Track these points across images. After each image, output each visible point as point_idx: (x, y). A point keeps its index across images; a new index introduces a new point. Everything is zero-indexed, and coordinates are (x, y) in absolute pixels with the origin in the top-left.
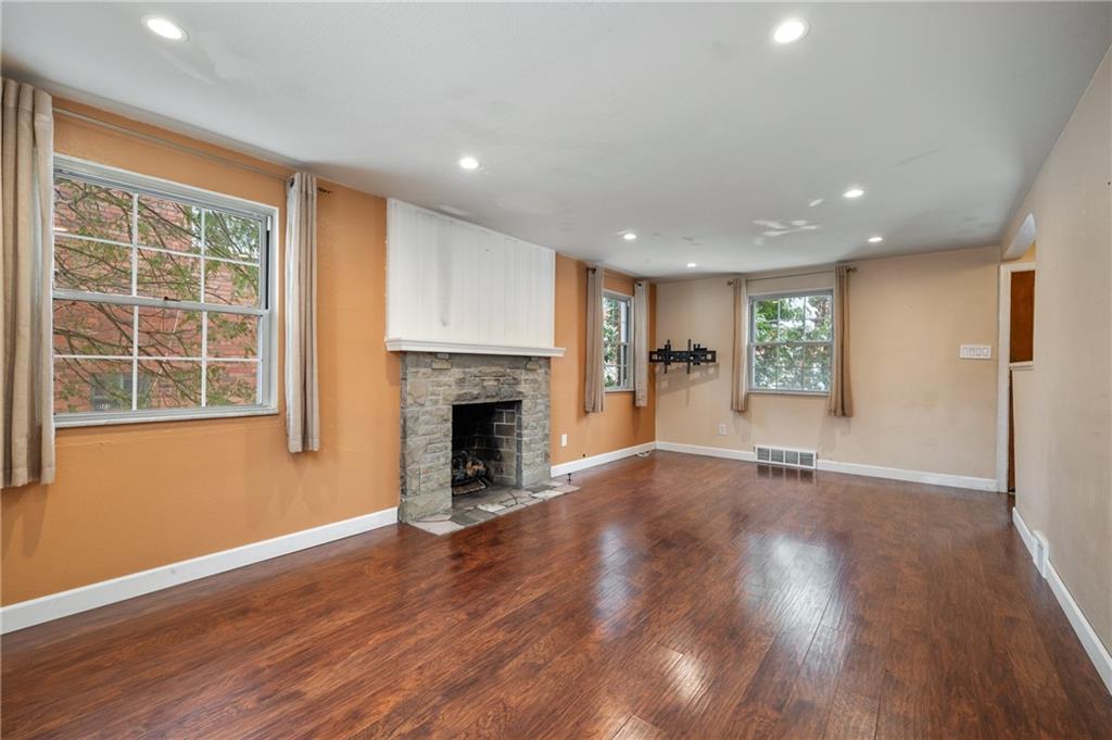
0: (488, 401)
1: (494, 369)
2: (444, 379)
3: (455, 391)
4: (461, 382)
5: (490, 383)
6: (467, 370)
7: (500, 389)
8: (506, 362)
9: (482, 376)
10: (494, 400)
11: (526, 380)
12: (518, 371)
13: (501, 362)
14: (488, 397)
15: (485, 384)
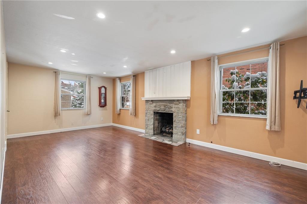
0: (162, 112)
1: (163, 103)
2: (152, 106)
3: (154, 108)
4: (155, 106)
5: (162, 107)
6: (157, 104)
7: (165, 109)
8: (168, 102)
9: (160, 106)
10: (164, 112)
11: (174, 107)
12: (172, 104)
13: (166, 102)
14: (162, 111)
15: (161, 107)
